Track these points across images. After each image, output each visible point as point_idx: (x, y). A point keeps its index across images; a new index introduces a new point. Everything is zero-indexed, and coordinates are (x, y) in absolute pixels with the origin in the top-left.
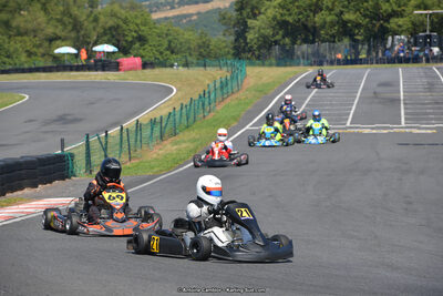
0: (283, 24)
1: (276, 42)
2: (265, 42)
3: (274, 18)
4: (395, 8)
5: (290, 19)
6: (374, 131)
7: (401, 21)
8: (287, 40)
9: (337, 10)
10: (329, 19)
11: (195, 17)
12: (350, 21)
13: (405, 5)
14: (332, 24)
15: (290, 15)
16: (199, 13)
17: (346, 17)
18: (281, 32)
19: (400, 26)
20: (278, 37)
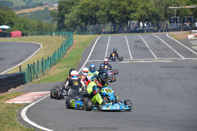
0: (82, 16)
1: (78, 24)
2: (73, 24)
3: (78, 13)
4: (133, 9)
5: (85, 14)
6: (146, 62)
7: (135, 15)
8: (83, 24)
9: (106, 10)
10: (103, 14)
11: (29, 14)
12: (113, 14)
13: (137, 7)
14: (104, 16)
15: (85, 12)
16: (30, 13)
17: (111, 12)
18: (80, 20)
19: (135, 17)
20: (78, 22)
